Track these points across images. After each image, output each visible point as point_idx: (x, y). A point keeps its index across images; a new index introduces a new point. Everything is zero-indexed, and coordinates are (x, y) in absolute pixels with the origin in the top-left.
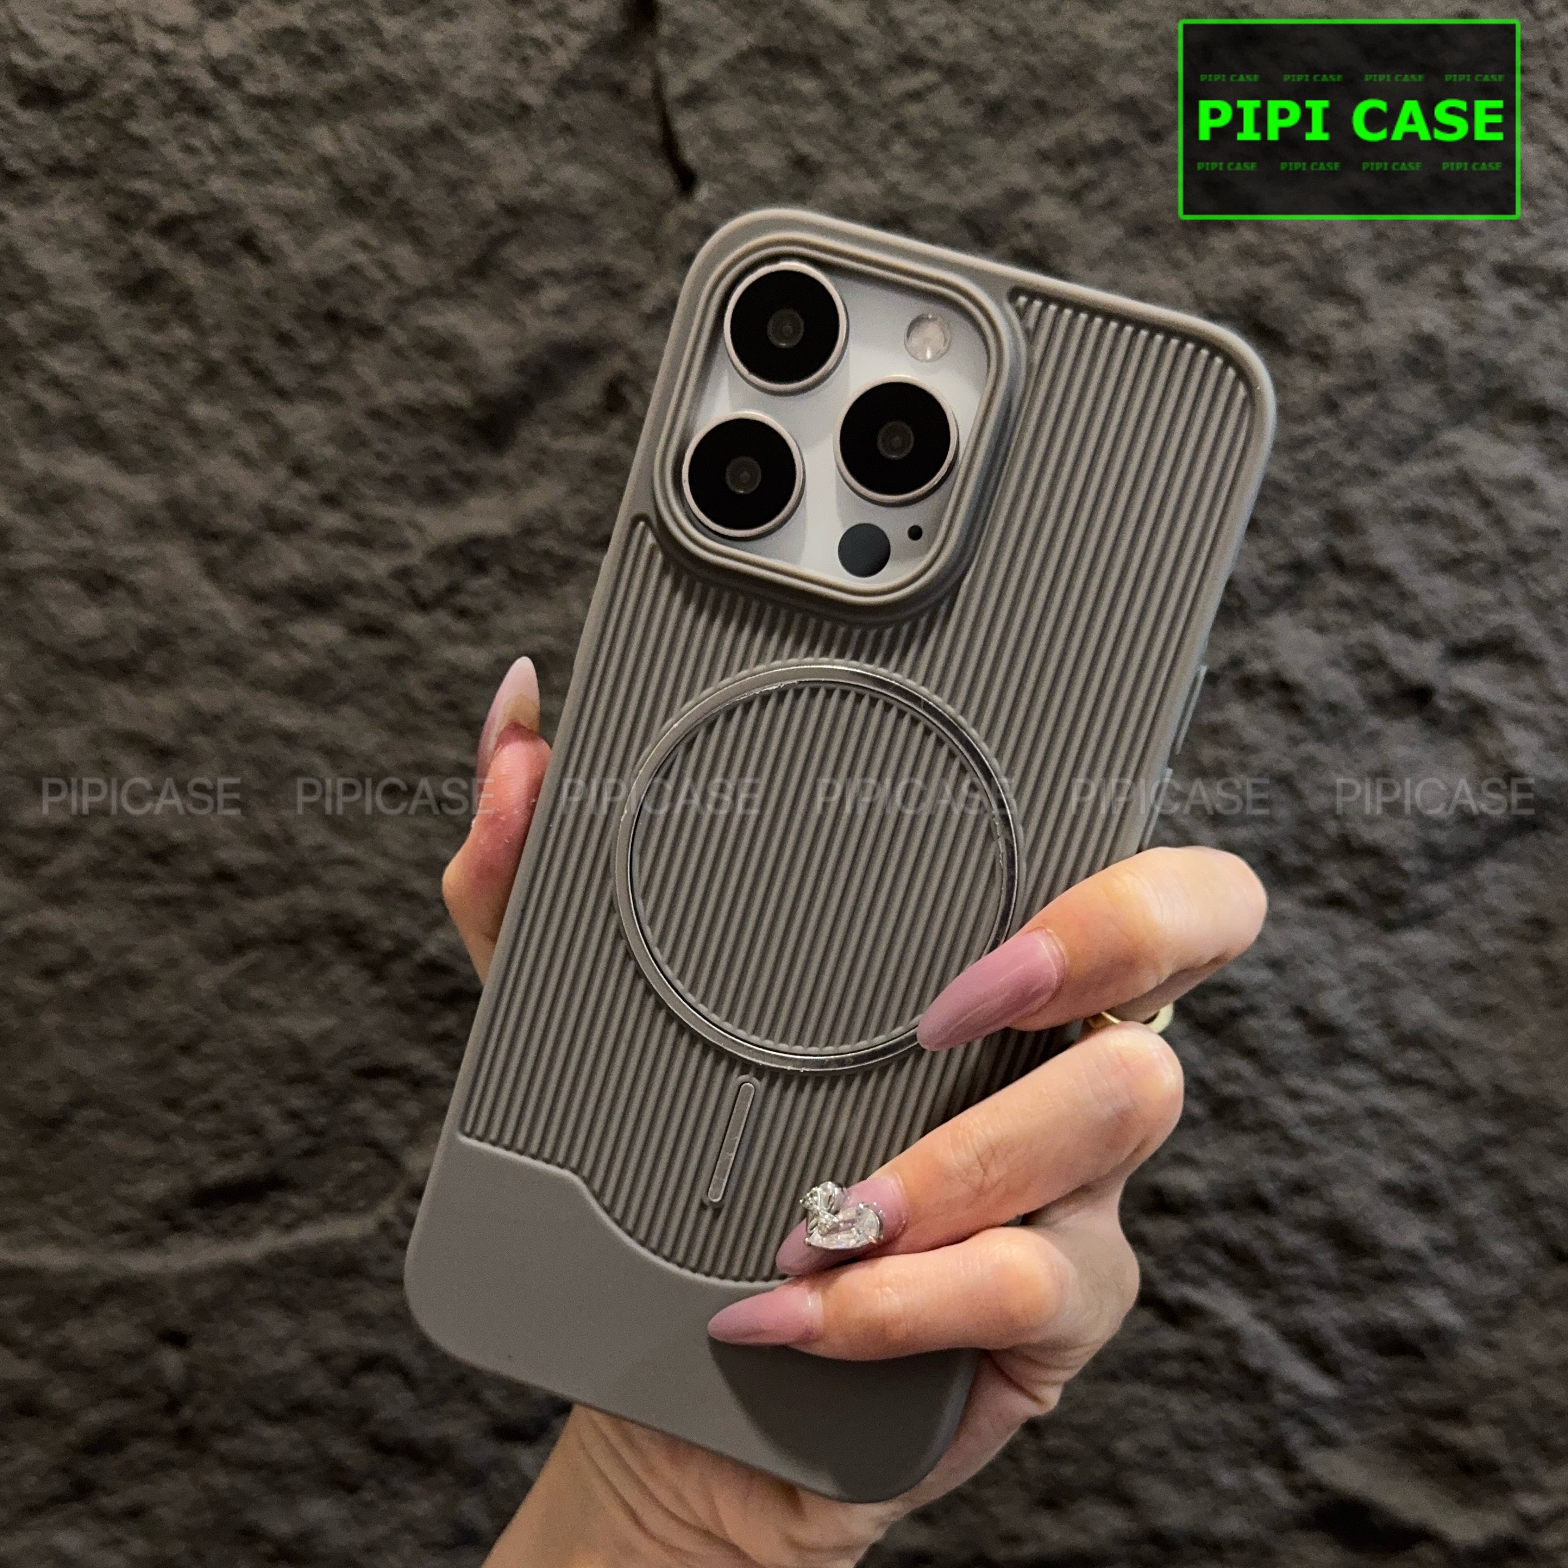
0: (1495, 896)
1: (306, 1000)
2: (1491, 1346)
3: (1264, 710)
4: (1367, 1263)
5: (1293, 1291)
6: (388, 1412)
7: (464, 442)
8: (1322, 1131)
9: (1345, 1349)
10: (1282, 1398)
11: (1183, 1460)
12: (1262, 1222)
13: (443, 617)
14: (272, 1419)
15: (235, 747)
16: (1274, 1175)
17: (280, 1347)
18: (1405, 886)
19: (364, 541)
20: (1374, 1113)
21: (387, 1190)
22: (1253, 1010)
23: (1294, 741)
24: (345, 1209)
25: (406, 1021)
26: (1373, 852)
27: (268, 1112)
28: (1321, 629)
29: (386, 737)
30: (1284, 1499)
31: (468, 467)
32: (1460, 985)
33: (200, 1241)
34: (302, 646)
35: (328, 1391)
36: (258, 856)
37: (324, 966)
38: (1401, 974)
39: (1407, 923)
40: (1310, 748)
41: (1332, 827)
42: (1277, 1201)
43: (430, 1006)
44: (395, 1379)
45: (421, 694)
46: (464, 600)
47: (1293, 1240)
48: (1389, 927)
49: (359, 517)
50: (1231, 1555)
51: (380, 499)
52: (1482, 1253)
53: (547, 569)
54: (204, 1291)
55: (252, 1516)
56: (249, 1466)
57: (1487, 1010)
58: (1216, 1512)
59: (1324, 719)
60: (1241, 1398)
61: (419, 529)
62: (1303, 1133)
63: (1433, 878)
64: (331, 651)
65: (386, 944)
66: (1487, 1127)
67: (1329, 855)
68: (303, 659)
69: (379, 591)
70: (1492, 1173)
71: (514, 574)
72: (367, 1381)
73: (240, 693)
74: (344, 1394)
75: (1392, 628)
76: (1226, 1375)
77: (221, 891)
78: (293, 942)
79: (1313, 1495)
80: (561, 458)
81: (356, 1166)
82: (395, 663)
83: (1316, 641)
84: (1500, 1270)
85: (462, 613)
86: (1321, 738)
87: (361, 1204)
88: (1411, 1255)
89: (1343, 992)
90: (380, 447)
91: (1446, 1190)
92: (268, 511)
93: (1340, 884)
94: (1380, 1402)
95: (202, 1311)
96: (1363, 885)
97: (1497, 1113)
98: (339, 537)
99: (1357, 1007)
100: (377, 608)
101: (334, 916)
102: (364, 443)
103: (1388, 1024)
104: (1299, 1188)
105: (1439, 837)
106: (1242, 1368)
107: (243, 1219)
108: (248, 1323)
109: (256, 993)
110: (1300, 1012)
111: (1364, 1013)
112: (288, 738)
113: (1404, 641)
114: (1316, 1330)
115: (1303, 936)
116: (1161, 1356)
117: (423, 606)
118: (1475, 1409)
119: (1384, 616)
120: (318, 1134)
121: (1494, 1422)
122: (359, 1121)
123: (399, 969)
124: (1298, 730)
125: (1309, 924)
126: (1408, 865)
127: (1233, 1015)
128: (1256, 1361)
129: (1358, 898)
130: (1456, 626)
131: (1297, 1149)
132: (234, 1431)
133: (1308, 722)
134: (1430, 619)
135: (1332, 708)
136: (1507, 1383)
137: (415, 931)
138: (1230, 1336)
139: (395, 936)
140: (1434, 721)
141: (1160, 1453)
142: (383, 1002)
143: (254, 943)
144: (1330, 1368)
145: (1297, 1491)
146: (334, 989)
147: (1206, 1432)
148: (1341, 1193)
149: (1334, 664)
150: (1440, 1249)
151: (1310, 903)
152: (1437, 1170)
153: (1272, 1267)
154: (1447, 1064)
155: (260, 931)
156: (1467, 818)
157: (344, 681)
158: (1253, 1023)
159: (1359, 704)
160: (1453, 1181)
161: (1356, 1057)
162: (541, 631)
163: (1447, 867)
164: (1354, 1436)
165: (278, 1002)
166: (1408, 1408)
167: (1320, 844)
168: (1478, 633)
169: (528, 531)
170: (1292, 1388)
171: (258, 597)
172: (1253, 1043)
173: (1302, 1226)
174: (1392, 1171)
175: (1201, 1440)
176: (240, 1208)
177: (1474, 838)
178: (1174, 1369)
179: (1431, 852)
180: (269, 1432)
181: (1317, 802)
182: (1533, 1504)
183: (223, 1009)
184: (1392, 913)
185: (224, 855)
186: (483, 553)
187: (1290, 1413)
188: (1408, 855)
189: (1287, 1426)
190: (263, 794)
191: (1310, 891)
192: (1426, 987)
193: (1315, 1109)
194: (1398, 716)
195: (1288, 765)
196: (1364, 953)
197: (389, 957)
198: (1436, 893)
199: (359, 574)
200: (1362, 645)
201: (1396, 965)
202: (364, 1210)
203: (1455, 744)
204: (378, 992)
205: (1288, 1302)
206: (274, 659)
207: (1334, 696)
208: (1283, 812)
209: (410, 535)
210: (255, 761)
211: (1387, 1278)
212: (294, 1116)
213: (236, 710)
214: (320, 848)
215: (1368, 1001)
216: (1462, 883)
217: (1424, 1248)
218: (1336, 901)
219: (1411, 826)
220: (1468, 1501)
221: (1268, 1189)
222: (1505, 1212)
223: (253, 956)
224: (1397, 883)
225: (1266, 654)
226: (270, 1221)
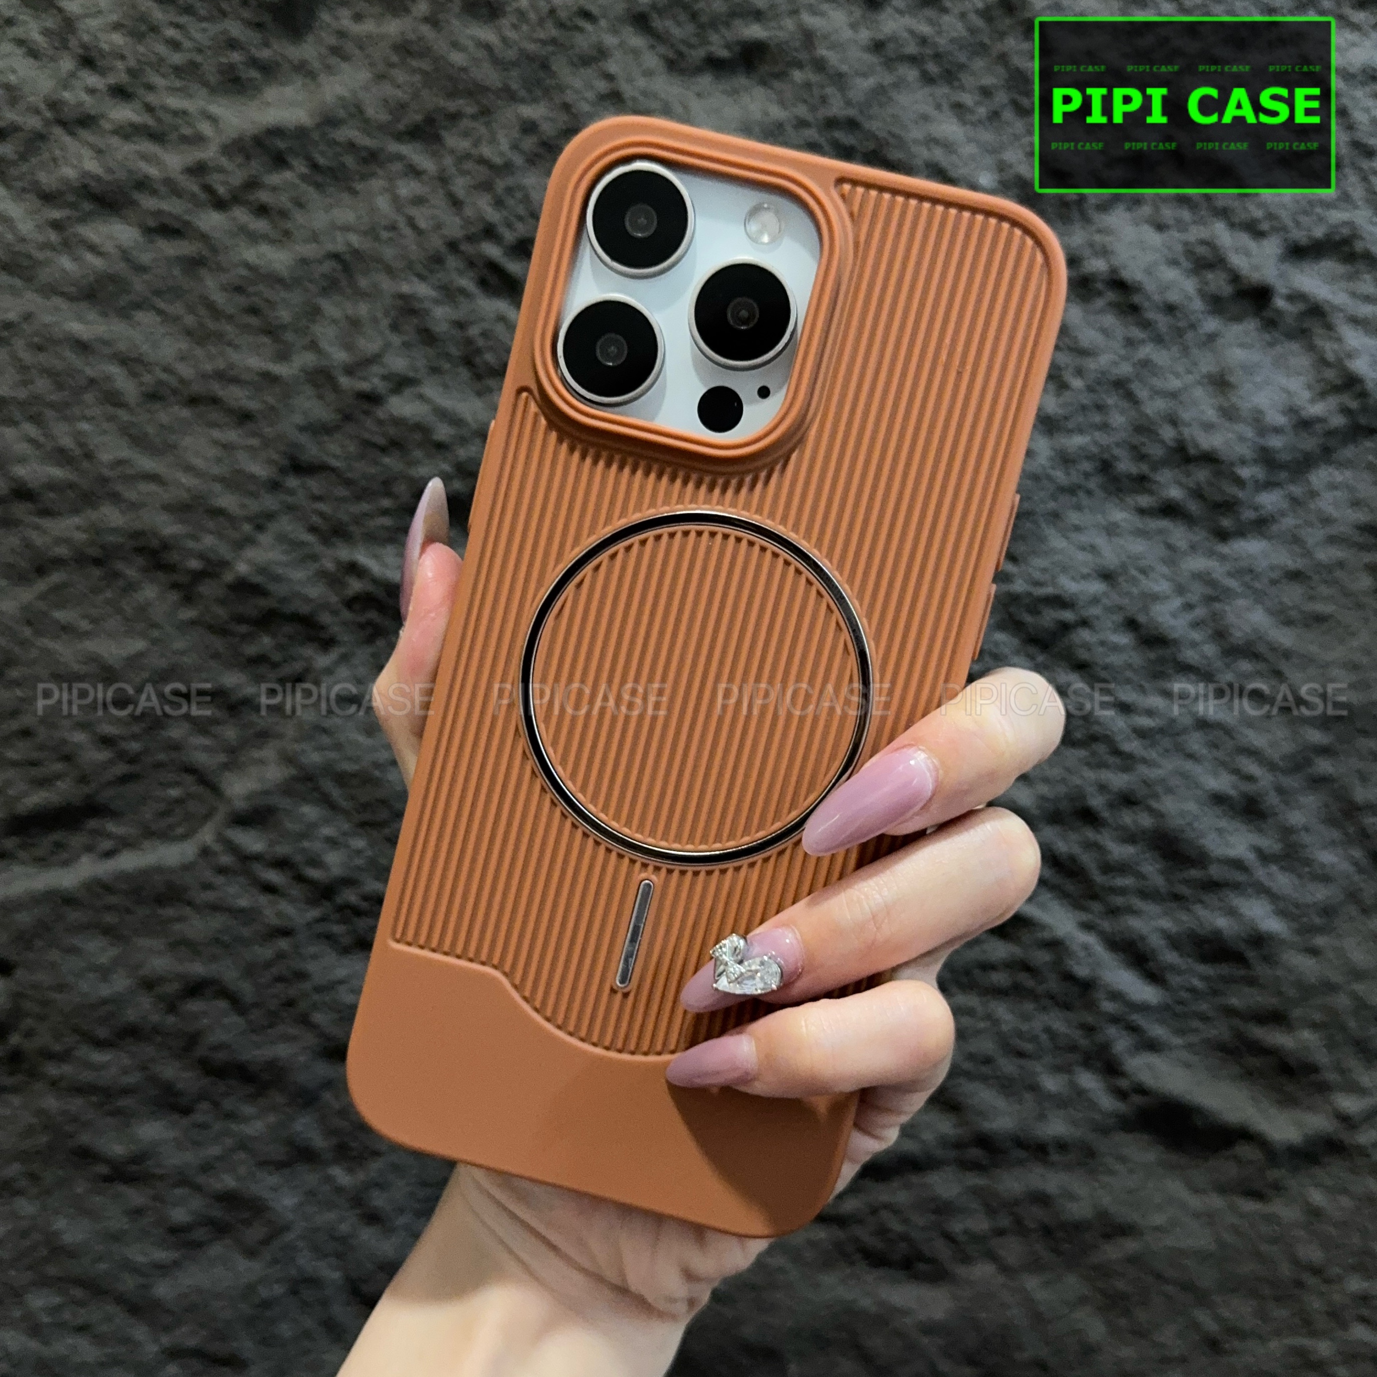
0: (1327, 503)
1: (114, 623)
2: (1314, 952)
3: (1101, 311)
4: (1194, 873)
5: (1119, 901)
6: (218, 1036)
7: (259, 26)
8: (1153, 745)
9: (1171, 957)
10: (1108, 1006)
11: (1008, 1066)
12: (1090, 834)
13: (241, 214)
14: (99, 1044)
15: (27, 357)
16: (1103, 788)
17: (104, 973)
18: (1240, 494)
19: (157, 137)
20: (1203, 724)
21: (207, 817)
22: (1085, 623)
23: (1130, 343)
24: (166, 836)
25: (218, 643)
26: (1209, 458)
27: (79, 737)
28: (1160, 227)
29: (184, 345)
30: (1107, 1102)
31: (265, 54)
32: (1292, 594)
33: (17, 869)
34: (93, 248)
35: (155, 1018)
36: (57, 473)
37: (131, 587)
38: (1232, 583)
39: (1241, 533)
40: (1147, 351)
41: (1168, 433)
42: (1106, 814)
43: (243, 629)
44: (223, 1004)
45: (219, 298)
46: (264, 196)
47: (1119, 851)
48: (1223, 536)
49: (149, 109)
50: (1055, 1157)
51: (173, 90)
52: (1308, 862)
53: (349, 161)
54: (24, 918)
55: (85, 1138)
56: (80, 1090)
57: (1320, 619)
58: (1042, 1117)
59: (1162, 321)
60: (1067, 1007)
61: (213, 119)
62: (1133, 746)
63: (1268, 485)
64: (125, 255)
65: (195, 564)
66: (1316, 736)
67: (1164, 463)
68: (96, 262)
69: (174, 189)
70: (1318, 782)
71: (315, 166)
72: (194, 1006)
73: (31, 300)
74: (171, 1020)
75: (1232, 226)
76: (1053, 984)
77: (20, 510)
78: (98, 562)
79: (1137, 1099)
80: (361, 43)
81: (174, 793)
82: (193, 264)
83: (1154, 238)
84: (1325, 879)
85: (262, 210)
86: (1159, 340)
87: (180, 830)
88: (1238, 864)
89: (1177, 603)
90: (171, 32)
91: (1273, 800)
92: (54, 105)
93: (1175, 493)
94: (1204, 1007)
95: (24, 939)
96: (1197, 494)
97: (1325, 723)
98: (129, 132)
99: (1189, 617)
100: (172, 206)
101: (137, 535)
102: (154, 29)
103: (1220, 635)
104: (1128, 800)
105: (1275, 442)
106: (1069, 977)
107: (59, 846)
108: (73, 950)
109: (60, 615)
110: (1131, 624)
111: (1196, 625)
112: (82, 347)
113: (1245, 239)
114: (1143, 938)
115: (1138, 546)
116: (987, 967)
117: (220, 204)
118: (1296, 1013)
119: (1223, 213)
120: (133, 760)
121: (1315, 1026)
122: (176, 747)
123: (207, 589)
124: (1137, 333)
125: (1141, 533)
126: (1245, 473)
127: (1065, 627)
128: (1082, 971)
129: (1193, 507)
130: (1298, 224)
131: (1127, 761)
132: (63, 1057)
133: (1146, 325)
134: (1271, 216)
135: (1170, 309)
136: (1330, 987)
137: (224, 551)
138: (1055, 945)
139: (201, 556)
140: (1271, 324)
141: (988, 1061)
142: (193, 623)
143: (58, 562)
144: (1154, 977)
145: (1121, 1095)
146: (142, 610)
147: (1034, 1039)
148: (1168, 805)
149: (1173, 262)
150: (1264, 857)
151: (1142, 512)
152: (1265, 779)
153: (1098, 878)
154: (1278, 675)
155: (62, 551)
156: (1304, 424)
157: (139, 284)
158: (1084, 635)
159: (1198, 305)
160: (1280, 791)
161: (1186, 669)
162: (346, 228)
163: (1283, 475)
164: (1177, 1041)
165: (85, 625)
166: (1230, 1012)
167: (1156, 451)
168: (1319, 232)
169: (329, 121)
170: (1116, 996)
171: (48, 198)
172: (1083, 655)
173: (1130, 837)
174: (1222, 783)
175: (1029, 1047)
176: (57, 836)
177: (1310, 443)
178: (999, 978)
179: (1266, 458)
180: (99, 1057)
181: (1154, 407)
182: (1349, 1104)
183: (27, 632)
184: (1226, 523)
185: (20, 471)
186: (281, 145)
187: (1115, 1020)
188: (1243, 462)
189: (1112, 1031)
190: (59, 407)
191: (1144, 501)
192: (1259, 596)
193: (1145, 722)
194: (1237, 319)
195: (1125, 369)
196: (1198, 563)
197: (199, 576)
198: (1270, 500)
199: (153, 171)
200: (1203, 242)
201: (1230, 574)
202: (184, 837)
203: (1295, 346)
204: (187, 614)
205: (1113, 912)
206: (66, 263)
207: (1173, 297)
208: (1118, 419)
209: (206, 128)
210: (49, 373)
211: (1213, 886)
212: (106, 741)
213: (28, 317)
214: (120, 462)
215: (1200, 612)
216: (1296, 490)
217: (1250, 857)
218: (1170, 510)
219: (1249, 432)
220: (1287, 1101)
221: (1097, 802)
222: (1331, 821)
223: (56, 577)
224: (1233, 490)
225: (1104, 252)
226: (89, 849)
